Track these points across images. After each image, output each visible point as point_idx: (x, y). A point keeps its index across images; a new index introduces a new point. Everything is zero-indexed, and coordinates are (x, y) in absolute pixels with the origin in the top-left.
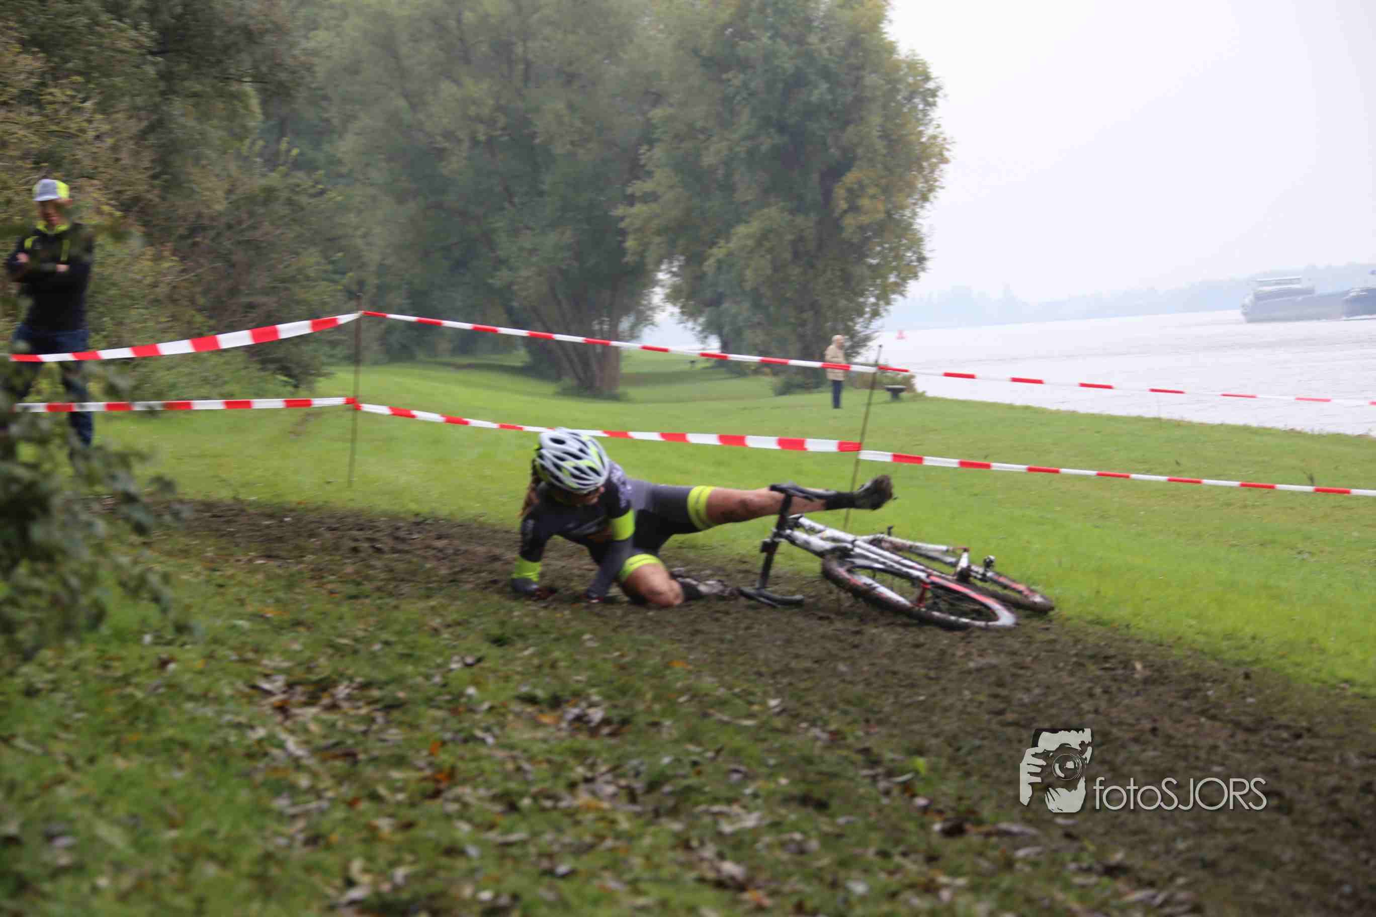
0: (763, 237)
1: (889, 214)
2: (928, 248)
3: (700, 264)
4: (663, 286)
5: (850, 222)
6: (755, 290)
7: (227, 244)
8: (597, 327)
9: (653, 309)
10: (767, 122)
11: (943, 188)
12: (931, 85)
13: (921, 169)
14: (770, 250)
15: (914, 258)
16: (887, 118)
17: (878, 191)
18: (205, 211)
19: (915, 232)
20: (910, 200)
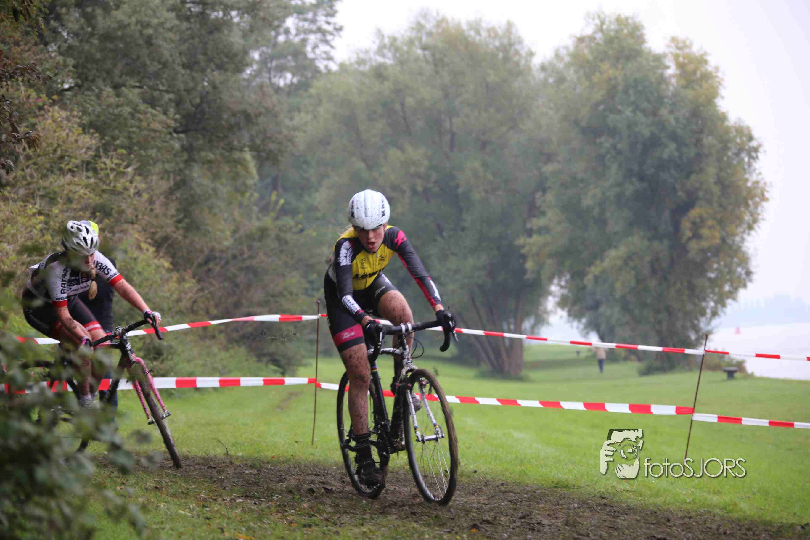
0: (628, 259)
1: (723, 240)
2: (753, 265)
3: (582, 280)
4: (554, 296)
5: (693, 245)
6: (623, 297)
7: (233, 270)
9: (548, 313)
10: (630, 173)
12: (754, 144)
13: (747, 205)
14: (634, 268)
15: (743, 272)
16: (721, 169)
17: (715, 223)
18: (216, 246)
19: (744, 253)
20: (740, 229)
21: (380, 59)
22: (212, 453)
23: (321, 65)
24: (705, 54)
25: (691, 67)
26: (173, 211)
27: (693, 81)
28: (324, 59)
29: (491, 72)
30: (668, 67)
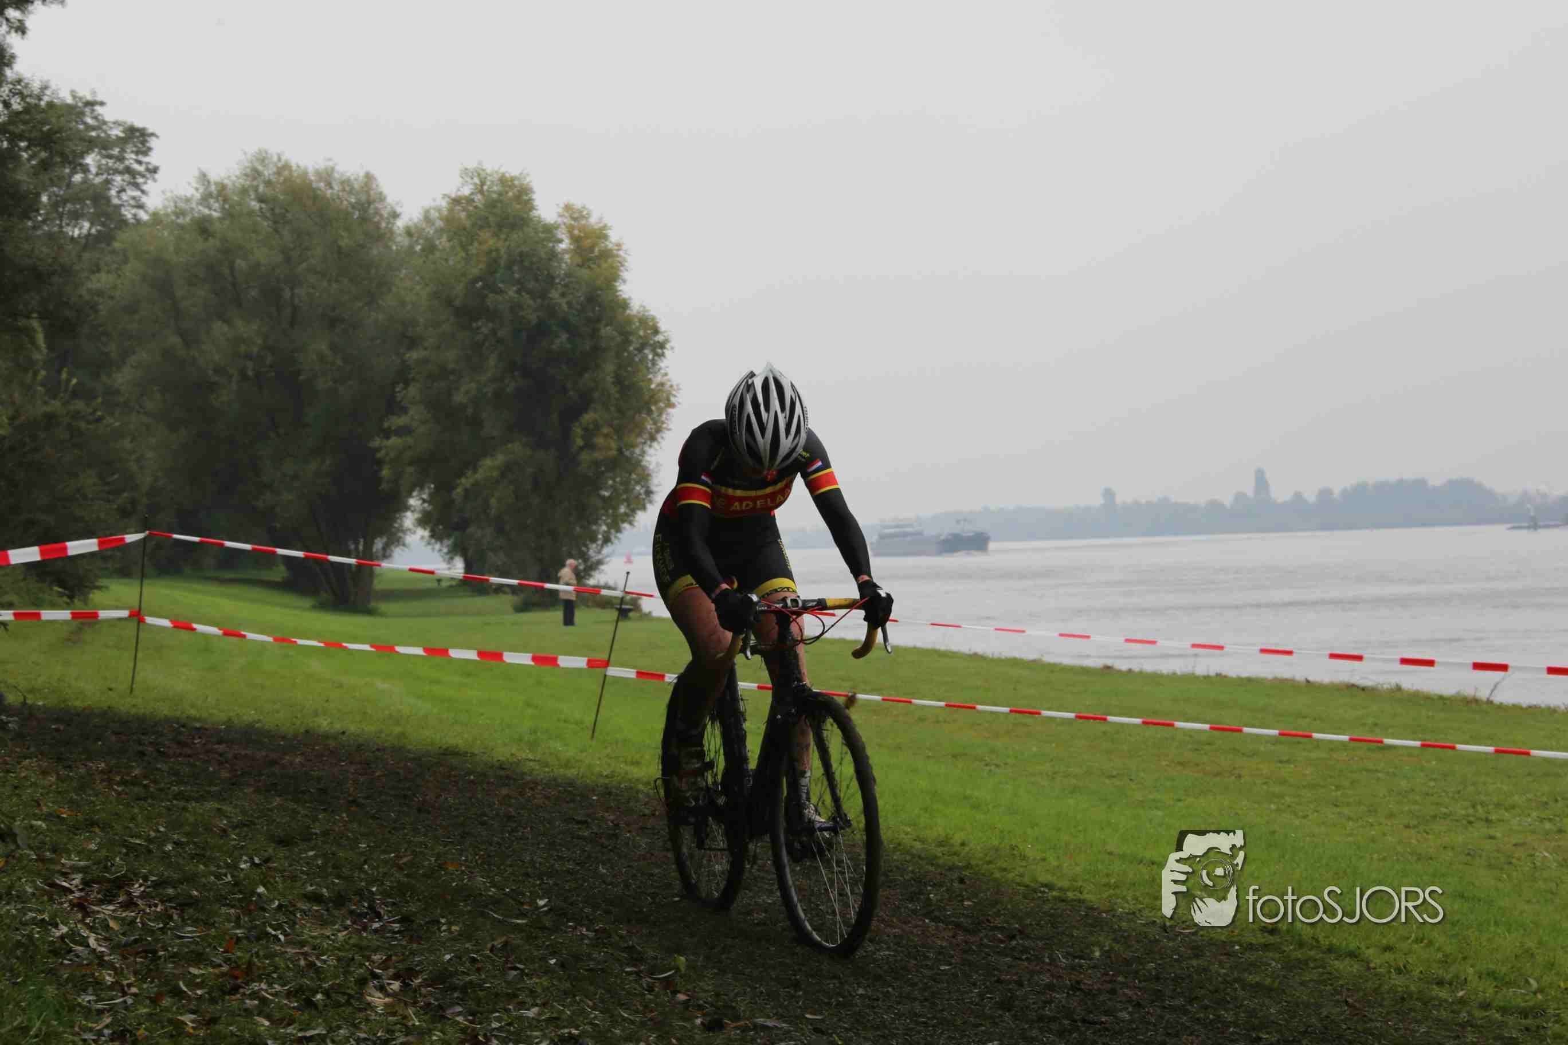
0: (506, 470)
1: (620, 451)
3: (449, 492)
4: (414, 511)
5: (585, 457)
6: (499, 516)
8: (352, 547)
9: (404, 532)
10: (512, 367)
11: (669, 430)
12: (660, 338)
13: (650, 412)
14: (513, 482)
15: (642, 491)
16: (620, 366)
17: (611, 430)
19: (644, 468)
20: (640, 440)
21: (206, 211)
23: (128, 213)
24: (605, 227)
25: (588, 243)
27: (590, 260)
28: (134, 207)
29: (345, 234)
30: (561, 241)
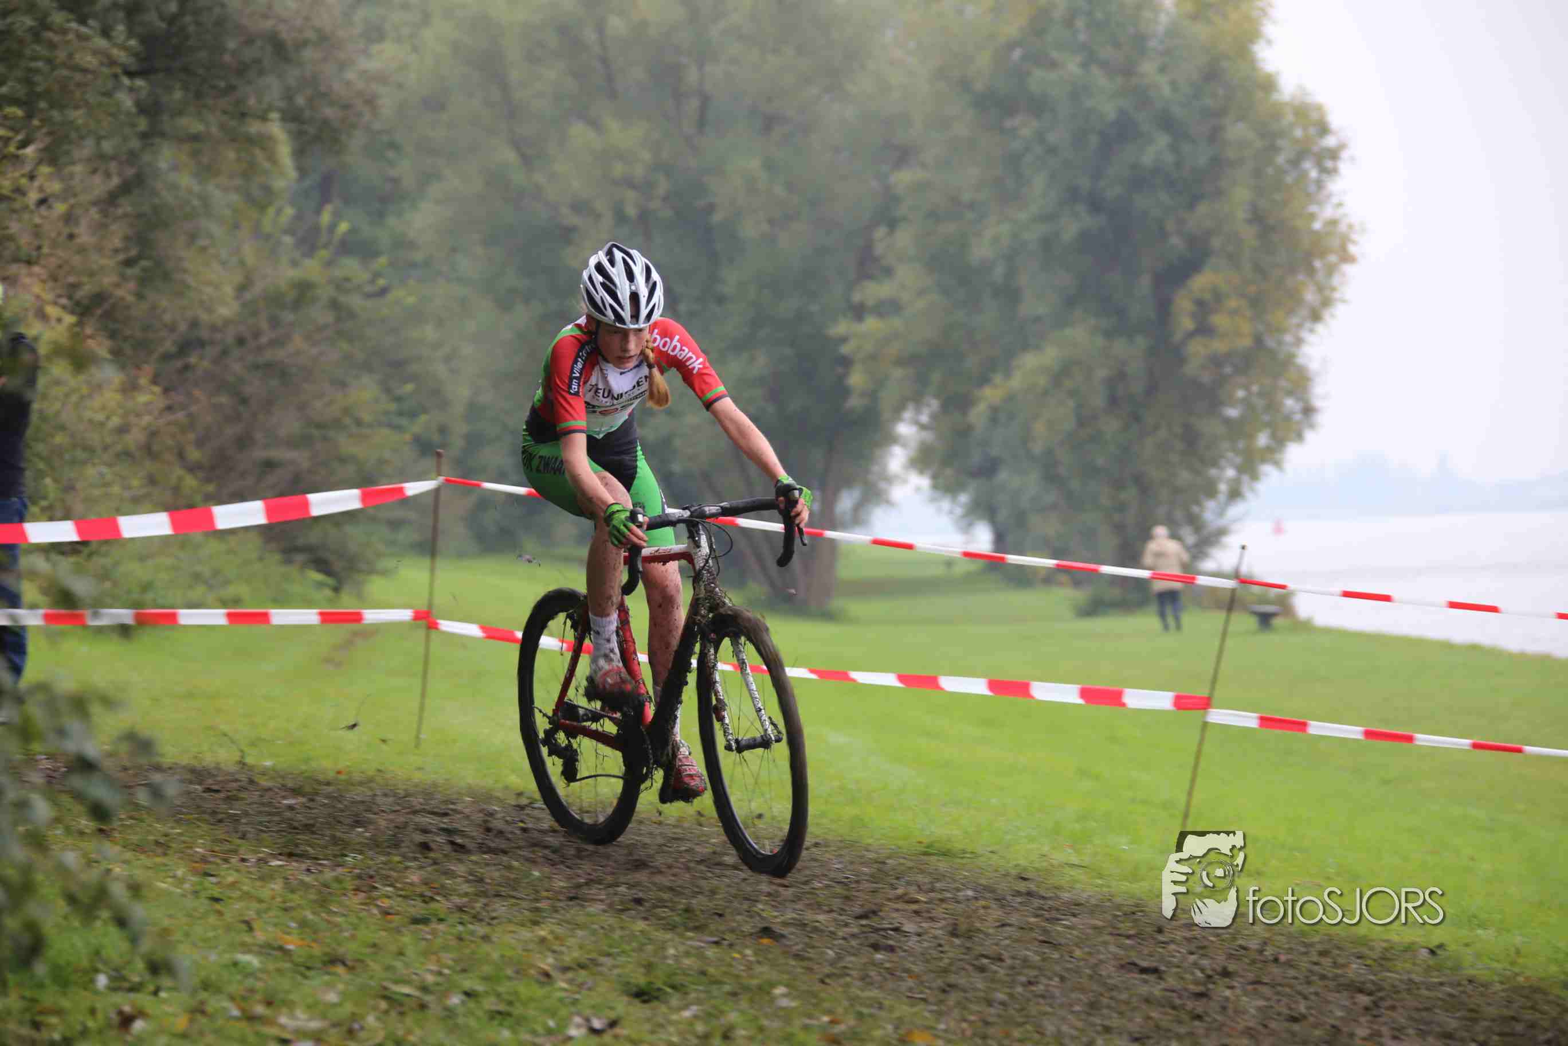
0: (1060, 375)
1: (1259, 341)
2: (1319, 394)
3: (965, 411)
4: (904, 445)
5: (1198, 350)
6: (1049, 452)
7: (237, 367)
9: (889, 480)
10: (1073, 195)
11: (1344, 301)
12: (1330, 141)
13: (1311, 271)
14: (1072, 393)
15: (1297, 408)
16: (1260, 192)
17: (1243, 303)
18: (204, 317)
19: (1300, 369)
20: (1295, 320)
22: (208, 760)
26: (117, 242)
